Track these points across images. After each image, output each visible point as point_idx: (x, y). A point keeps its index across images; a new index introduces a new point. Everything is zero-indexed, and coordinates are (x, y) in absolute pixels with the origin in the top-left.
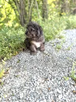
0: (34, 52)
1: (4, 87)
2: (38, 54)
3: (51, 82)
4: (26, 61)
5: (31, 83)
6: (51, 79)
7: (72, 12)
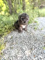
0: (21, 31)
1: (4, 57)
2: (23, 32)
3: (35, 51)
4: (16, 37)
5: (22, 52)
6: (35, 49)
7: (40, 7)
